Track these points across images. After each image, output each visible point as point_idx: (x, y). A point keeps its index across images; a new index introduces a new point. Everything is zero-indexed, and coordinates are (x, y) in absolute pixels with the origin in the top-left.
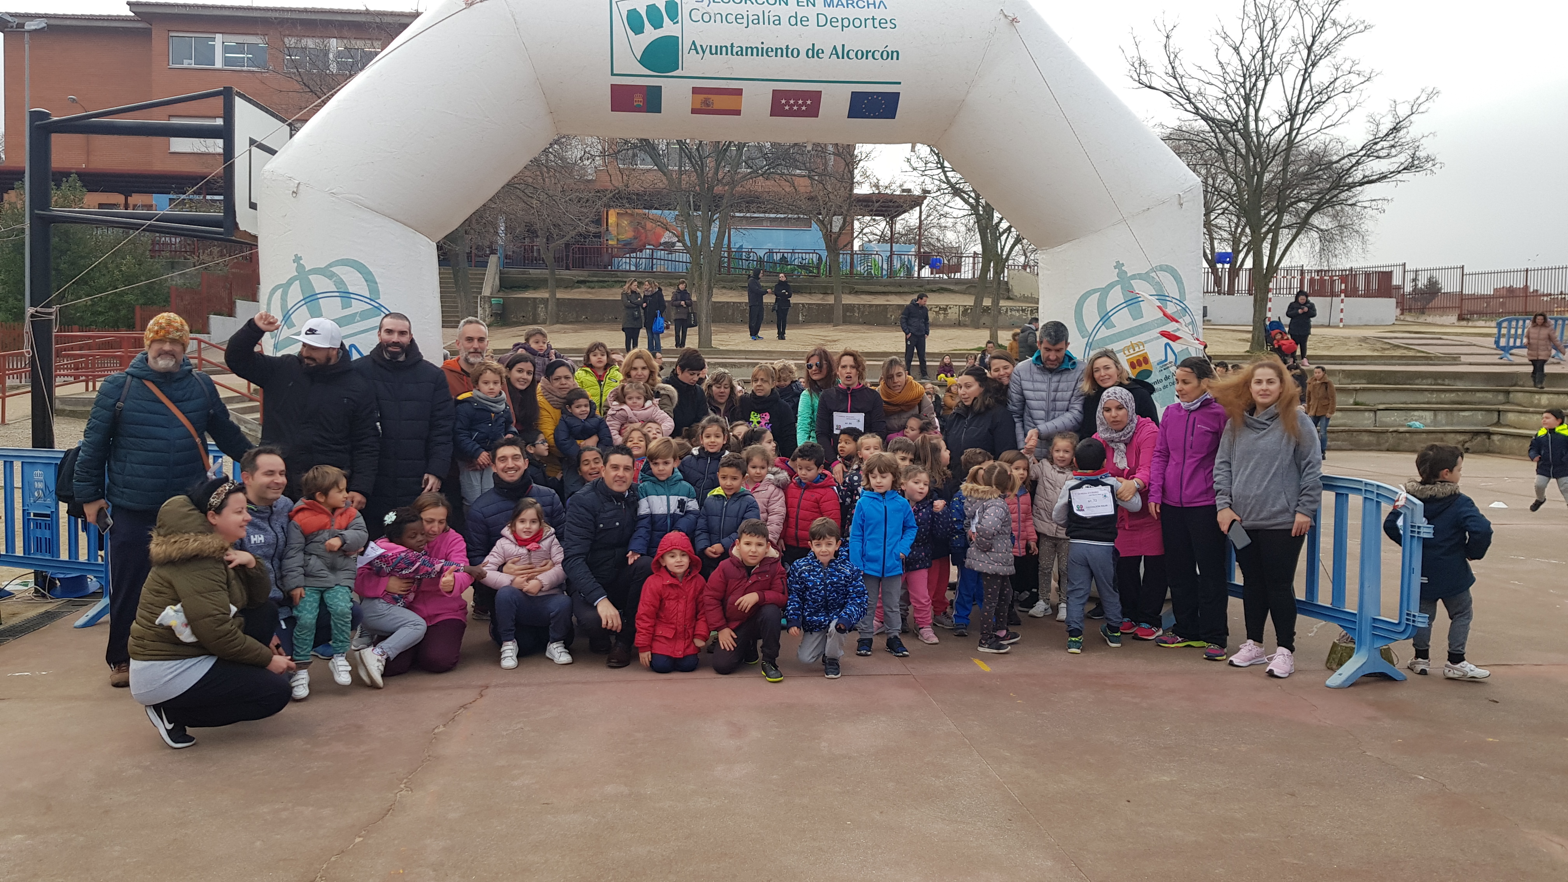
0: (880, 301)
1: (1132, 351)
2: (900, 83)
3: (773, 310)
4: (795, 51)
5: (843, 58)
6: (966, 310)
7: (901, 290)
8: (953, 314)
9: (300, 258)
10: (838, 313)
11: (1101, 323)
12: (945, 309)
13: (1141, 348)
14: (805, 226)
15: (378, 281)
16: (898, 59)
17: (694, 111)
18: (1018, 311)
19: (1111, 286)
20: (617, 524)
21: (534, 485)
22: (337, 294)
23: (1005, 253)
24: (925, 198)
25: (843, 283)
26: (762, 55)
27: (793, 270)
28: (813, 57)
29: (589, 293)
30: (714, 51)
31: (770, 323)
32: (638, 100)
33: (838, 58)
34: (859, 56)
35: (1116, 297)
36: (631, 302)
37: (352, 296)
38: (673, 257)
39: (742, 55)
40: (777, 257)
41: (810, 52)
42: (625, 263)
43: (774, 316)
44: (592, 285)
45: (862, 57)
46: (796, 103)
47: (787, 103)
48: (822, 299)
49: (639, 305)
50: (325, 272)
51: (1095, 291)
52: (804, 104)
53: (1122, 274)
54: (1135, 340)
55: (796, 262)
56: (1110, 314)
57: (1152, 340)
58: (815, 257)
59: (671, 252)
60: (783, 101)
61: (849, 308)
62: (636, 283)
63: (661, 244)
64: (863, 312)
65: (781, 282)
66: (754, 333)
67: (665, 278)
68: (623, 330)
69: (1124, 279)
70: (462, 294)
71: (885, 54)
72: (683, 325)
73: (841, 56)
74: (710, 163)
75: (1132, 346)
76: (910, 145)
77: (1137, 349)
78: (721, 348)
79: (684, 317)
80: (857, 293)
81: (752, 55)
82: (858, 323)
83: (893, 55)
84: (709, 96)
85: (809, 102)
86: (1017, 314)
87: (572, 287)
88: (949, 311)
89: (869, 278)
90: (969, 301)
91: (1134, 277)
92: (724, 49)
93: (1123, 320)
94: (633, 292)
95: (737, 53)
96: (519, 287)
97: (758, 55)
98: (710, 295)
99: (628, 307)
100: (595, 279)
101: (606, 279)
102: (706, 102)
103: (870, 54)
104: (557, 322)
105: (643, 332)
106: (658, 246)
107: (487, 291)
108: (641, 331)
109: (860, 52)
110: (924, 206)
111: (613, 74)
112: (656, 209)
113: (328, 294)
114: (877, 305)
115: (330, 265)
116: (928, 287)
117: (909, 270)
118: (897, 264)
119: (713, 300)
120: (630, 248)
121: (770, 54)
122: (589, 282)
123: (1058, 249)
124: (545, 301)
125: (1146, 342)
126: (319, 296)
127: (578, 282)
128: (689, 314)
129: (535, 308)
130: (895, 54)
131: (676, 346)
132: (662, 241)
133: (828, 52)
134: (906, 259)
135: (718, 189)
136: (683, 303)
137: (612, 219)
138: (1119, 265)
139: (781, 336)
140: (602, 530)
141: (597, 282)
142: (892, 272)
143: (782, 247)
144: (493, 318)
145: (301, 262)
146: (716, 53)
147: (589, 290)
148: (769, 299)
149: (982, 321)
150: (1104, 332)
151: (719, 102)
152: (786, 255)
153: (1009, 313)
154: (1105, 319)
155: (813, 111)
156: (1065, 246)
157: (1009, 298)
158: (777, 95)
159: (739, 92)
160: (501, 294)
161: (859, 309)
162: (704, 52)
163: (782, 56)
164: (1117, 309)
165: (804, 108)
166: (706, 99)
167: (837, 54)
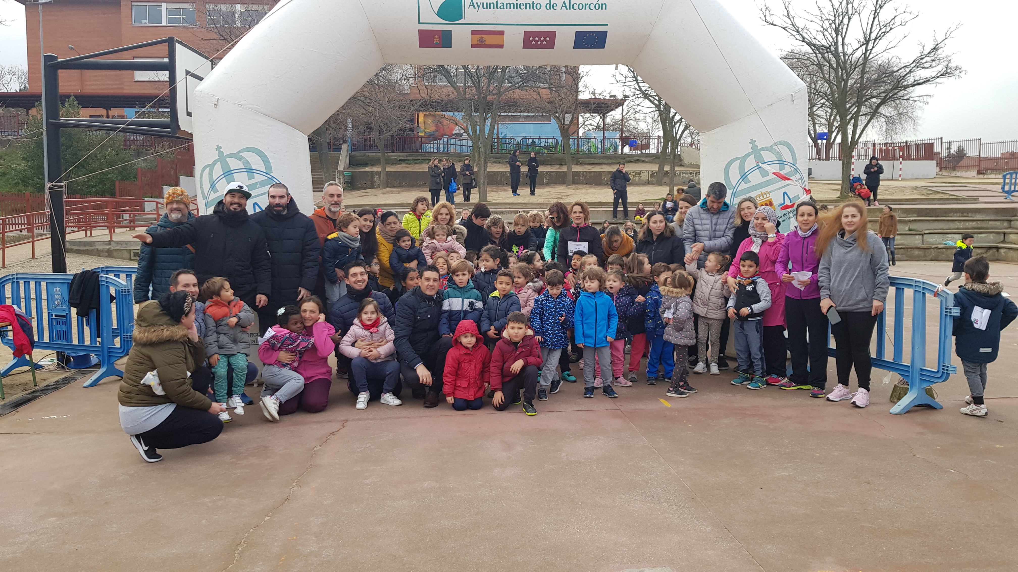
0: (597, 169)
1: (761, 198)
2: (607, 25)
3: (527, 176)
4: (538, 6)
5: (570, 9)
6: (653, 174)
7: (610, 161)
8: (645, 177)
9: (221, 147)
10: (570, 177)
11: (741, 180)
12: (639, 174)
13: (768, 195)
14: (547, 121)
15: (271, 161)
16: (606, 9)
17: (473, 46)
18: (687, 173)
19: (748, 155)
20: (429, 316)
21: (373, 291)
22: (245, 170)
23: (678, 136)
24: (625, 100)
25: (572, 157)
26: (517, 8)
27: (540, 150)
28: (550, 9)
29: (407, 167)
30: (485, 7)
31: (524, 185)
32: (436, 40)
33: (567, 9)
34: (581, 7)
35: (750, 163)
36: (434, 173)
37: (254, 171)
38: (461, 143)
39: (503, 8)
40: (529, 142)
41: (548, 6)
42: (430, 148)
43: (528, 180)
44: (409, 162)
45: (582, 8)
46: (539, 40)
47: (534, 40)
48: (559, 168)
49: (439, 175)
50: (237, 156)
51: (737, 159)
52: (545, 40)
53: (754, 147)
54: (763, 190)
55: (542, 145)
56: (747, 174)
57: (775, 190)
58: (554, 141)
59: (460, 140)
60: (531, 39)
61: (577, 174)
62: (437, 160)
63: (453, 135)
64: (586, 176)
65: (531, 158)
66: (514, 191)
67: (456, 157)
68: (430, 191)
69: (756, 151)
70: (325, 169)
71: (597, 6)
72: (468, 187)
73: (568, 8)
74: (484, 80)
75: (762, 195)
76: (615, 65)
77: (765, 196)
78: (494, 201)
79: (469, 182)
80: (581, 164)
81: (510, 8)
82: (582, 184)
83: (603, 6)
84: (483, 36)
85: (548, 39)
86: (687, 176)
87: (396, 164)
88: (642, 174)
89: (589, 154)
90: (655, 168)
91: (762, 149)
92: (492, 5)
93: (755, 178)
94: (435, 166)
95: (500, 7)
96: (362, 164)
97: (514, 8)
98: (486, 167)
99: (433, 176)
100: (411, 158)
101: (418, 158)
102: (481, 40)
103: (587, 6)
104: (387, 187)
105: (443, 192)
106: (451, 136)
107: (341, 168)
108: (441, 191)
109: (581, 5)
110: (624, 106)
111: (419, 23)
112: (449, 111)
113: (239, 171)
114: (594, 172)
115: (240, 152)
116: (628, 159)
117: (616, 148)
118: (607, 145)
119: (488, 170)
120: (433, 137)
121: (522, 7)
122: (407, 160)
123: (712, 132)
124: (379, 173)
125: (771, 192)
126: (233, 172)
127: (400, 160)
128: (472, 180)
129: (372, 178)
130: (604, 6)
131: (464, 201)
132: (454, 133)
133: (560, 5)
134: (614, 141)
135: (490, 98)
136: (467, 173)
137: (421, 119)
138: (752, 142)
139: (533, 193)
140: (419, 320)
141: (413, 160)
142: (604, 150)
143: (532, 135)
144: (345, 185)
145: (221, 150)
146: (487, 8)
147: (408, 166)
148: (524, 169)
149: (664, 181)
150: (743, 186)
151: (489, 40)
152: (535, 140)
153: (682, 175)
154: (744, 177)
155: (551, 44)
156: (717, 130)
157: (681, 165)
158: (527, 34)
159: (502, 33)
160: (350, 169)
161: (583, 175)
162: (479, 7)
163: (530, 8)
164: (752, 170)
165: (545, 43)
166: (481, 38)
167: (566, 6)
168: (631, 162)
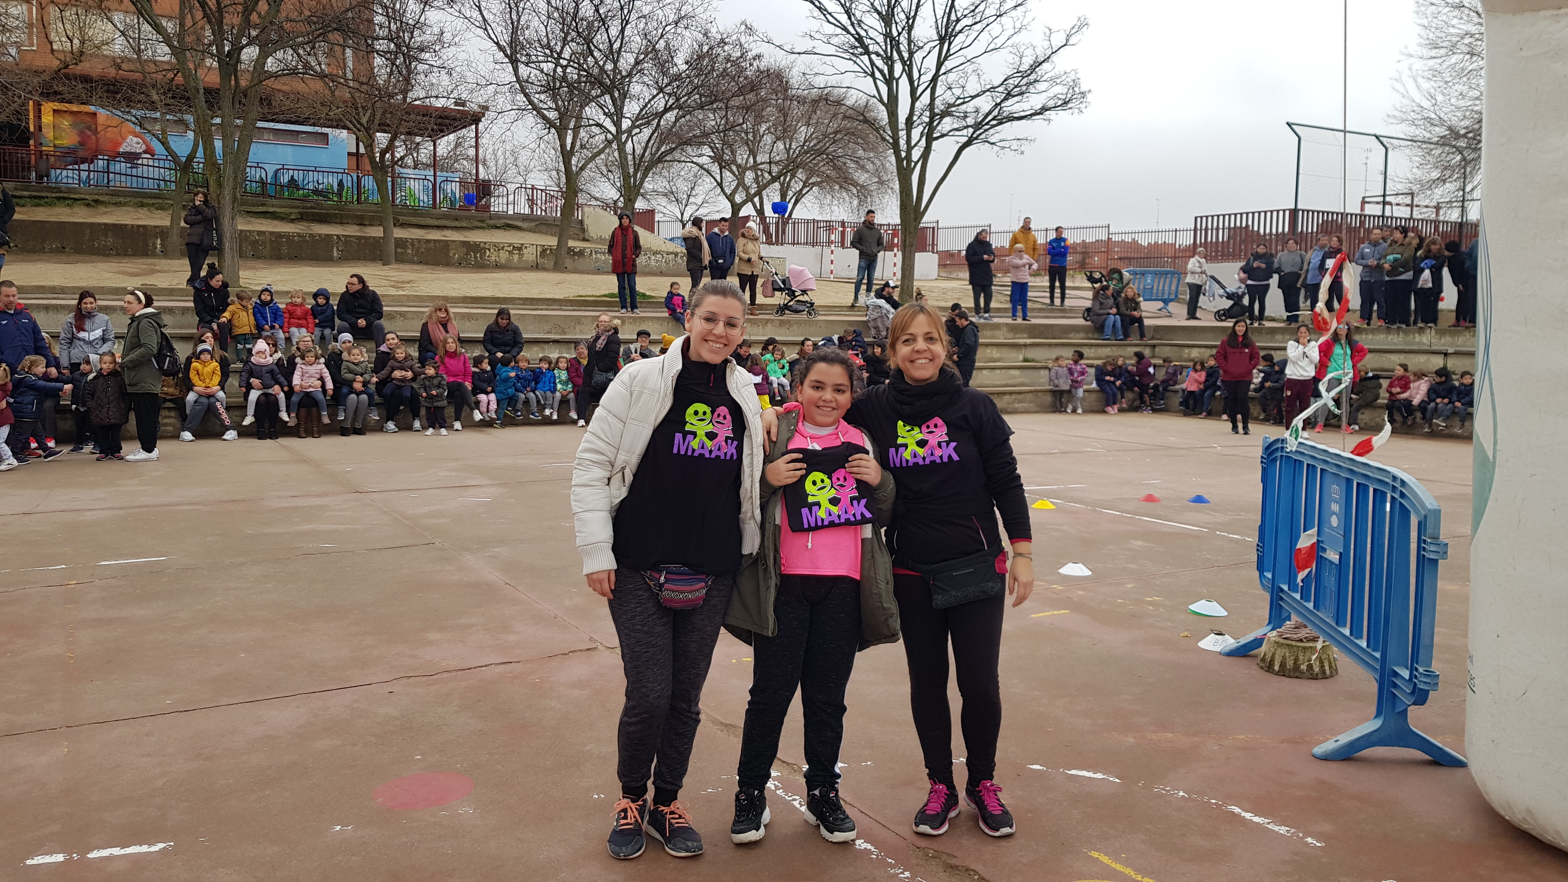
10: (391, 249)
24: (483, 114)
27: (310, 195)
38: (138, 172)
40: (285, 179)
42: (67, 176)
55: (311, 187)
58: (335, 182)
59: (136, 166)
61: (401, 243)
63: (118, 153)
64: (419, 248)
80: (403, 225)
82: (412, 262)
88: (525, 251)
90: (551, 239)
100: (26, 193)
101: (43, 194)
106: (115, 156)
114: (435, 241)
119: (240, 227)
120: (75, 157)
132: (122, 149)
137: (47, 119)
141: (30, 197)
143: (291, 167)
152: (296, 177)
153: (594, 256)
157: (584, 240)
161: (413, 244)
168: (499, 228)
